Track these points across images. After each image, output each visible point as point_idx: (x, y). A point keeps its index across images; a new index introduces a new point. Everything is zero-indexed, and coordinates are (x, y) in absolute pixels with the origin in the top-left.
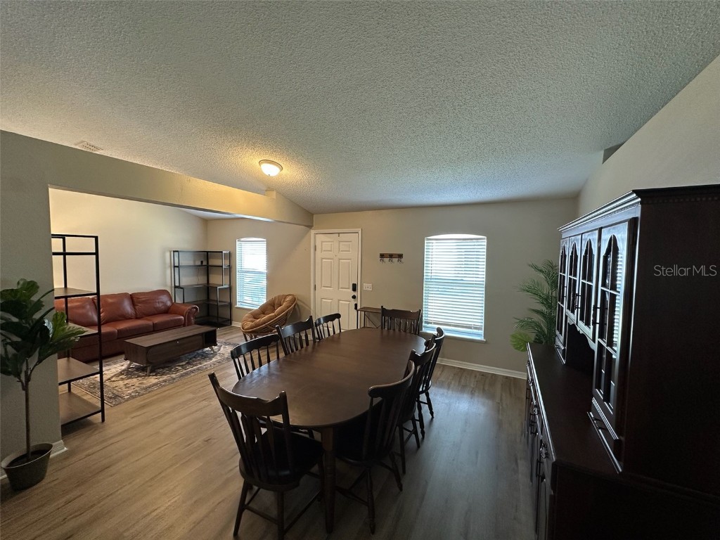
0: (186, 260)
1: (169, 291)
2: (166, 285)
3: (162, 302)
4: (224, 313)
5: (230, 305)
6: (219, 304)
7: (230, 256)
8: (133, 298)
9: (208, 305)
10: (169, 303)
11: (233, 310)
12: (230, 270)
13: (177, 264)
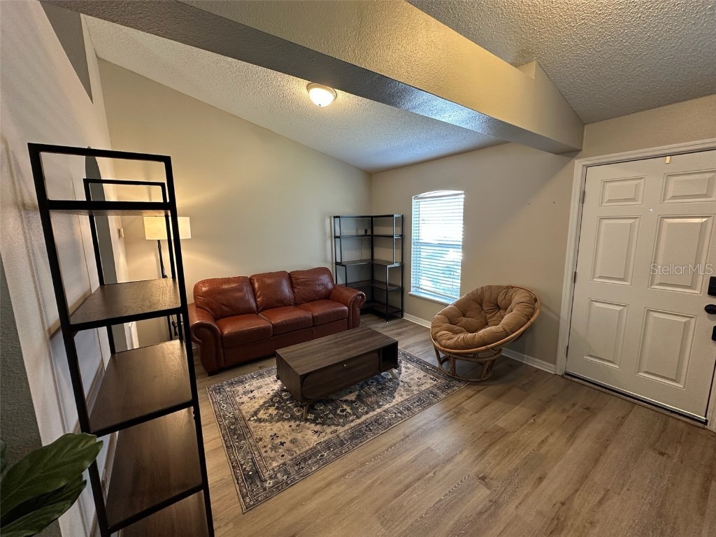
0: (348, 229)
1: (330, 269)
2: (326, 261)
3: (322, 284)
4: (394, 300)
5: (402, 290)
6: (389, 288)
7: (404, 222)
8: (291, 278)
9: (373, 288)
10: (330, 286)
11: (406, 297)
12: (403, 241)
13: (338, 234)
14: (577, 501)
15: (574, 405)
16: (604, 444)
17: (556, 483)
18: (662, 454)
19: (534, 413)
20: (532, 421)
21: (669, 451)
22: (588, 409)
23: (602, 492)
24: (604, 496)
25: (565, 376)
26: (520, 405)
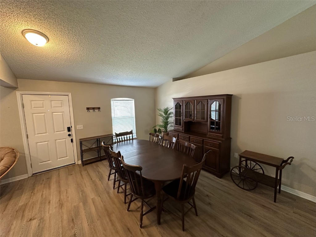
14: (62, 197)
15: (43, 180)
16: (58, 183)
17: (54, 199)
18: (71, 175)
19: (31, 192)
20: (33, 194)
21: (72, 173)
22: (48, 178)
23: (66, 191)
24: (67, 191)
25: (33, 175)
26: (23, 193)
